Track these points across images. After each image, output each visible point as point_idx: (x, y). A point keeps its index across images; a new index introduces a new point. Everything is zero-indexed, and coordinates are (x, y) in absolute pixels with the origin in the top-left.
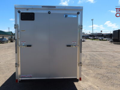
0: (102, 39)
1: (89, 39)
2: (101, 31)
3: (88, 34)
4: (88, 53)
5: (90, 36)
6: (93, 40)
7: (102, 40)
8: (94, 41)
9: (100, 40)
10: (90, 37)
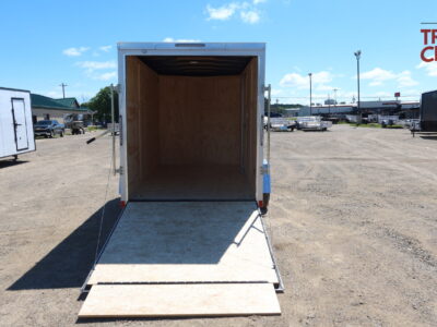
0: (391, 123)
1: (348, 122)
2: (397, 95)
3: (347, 104)
4: (322, 162)
5: (355, 111)
6: (358, 125)
7: (391, 125)
8: (362, 129)
9: (384, 126)
10: (350, 118)
